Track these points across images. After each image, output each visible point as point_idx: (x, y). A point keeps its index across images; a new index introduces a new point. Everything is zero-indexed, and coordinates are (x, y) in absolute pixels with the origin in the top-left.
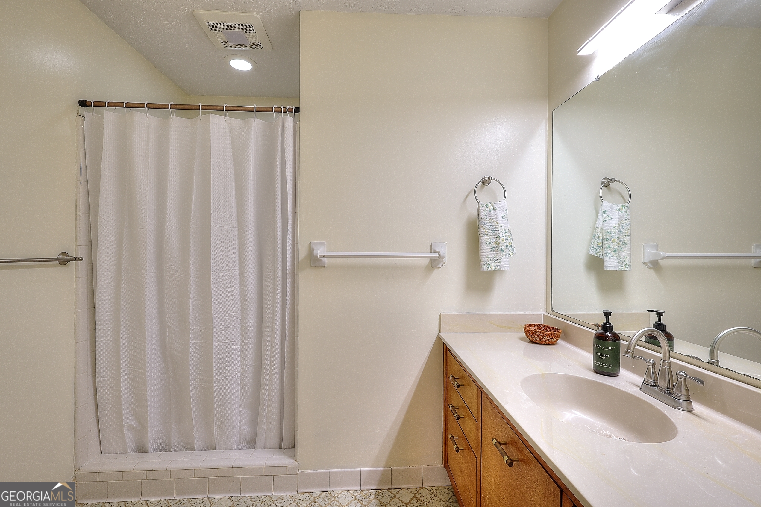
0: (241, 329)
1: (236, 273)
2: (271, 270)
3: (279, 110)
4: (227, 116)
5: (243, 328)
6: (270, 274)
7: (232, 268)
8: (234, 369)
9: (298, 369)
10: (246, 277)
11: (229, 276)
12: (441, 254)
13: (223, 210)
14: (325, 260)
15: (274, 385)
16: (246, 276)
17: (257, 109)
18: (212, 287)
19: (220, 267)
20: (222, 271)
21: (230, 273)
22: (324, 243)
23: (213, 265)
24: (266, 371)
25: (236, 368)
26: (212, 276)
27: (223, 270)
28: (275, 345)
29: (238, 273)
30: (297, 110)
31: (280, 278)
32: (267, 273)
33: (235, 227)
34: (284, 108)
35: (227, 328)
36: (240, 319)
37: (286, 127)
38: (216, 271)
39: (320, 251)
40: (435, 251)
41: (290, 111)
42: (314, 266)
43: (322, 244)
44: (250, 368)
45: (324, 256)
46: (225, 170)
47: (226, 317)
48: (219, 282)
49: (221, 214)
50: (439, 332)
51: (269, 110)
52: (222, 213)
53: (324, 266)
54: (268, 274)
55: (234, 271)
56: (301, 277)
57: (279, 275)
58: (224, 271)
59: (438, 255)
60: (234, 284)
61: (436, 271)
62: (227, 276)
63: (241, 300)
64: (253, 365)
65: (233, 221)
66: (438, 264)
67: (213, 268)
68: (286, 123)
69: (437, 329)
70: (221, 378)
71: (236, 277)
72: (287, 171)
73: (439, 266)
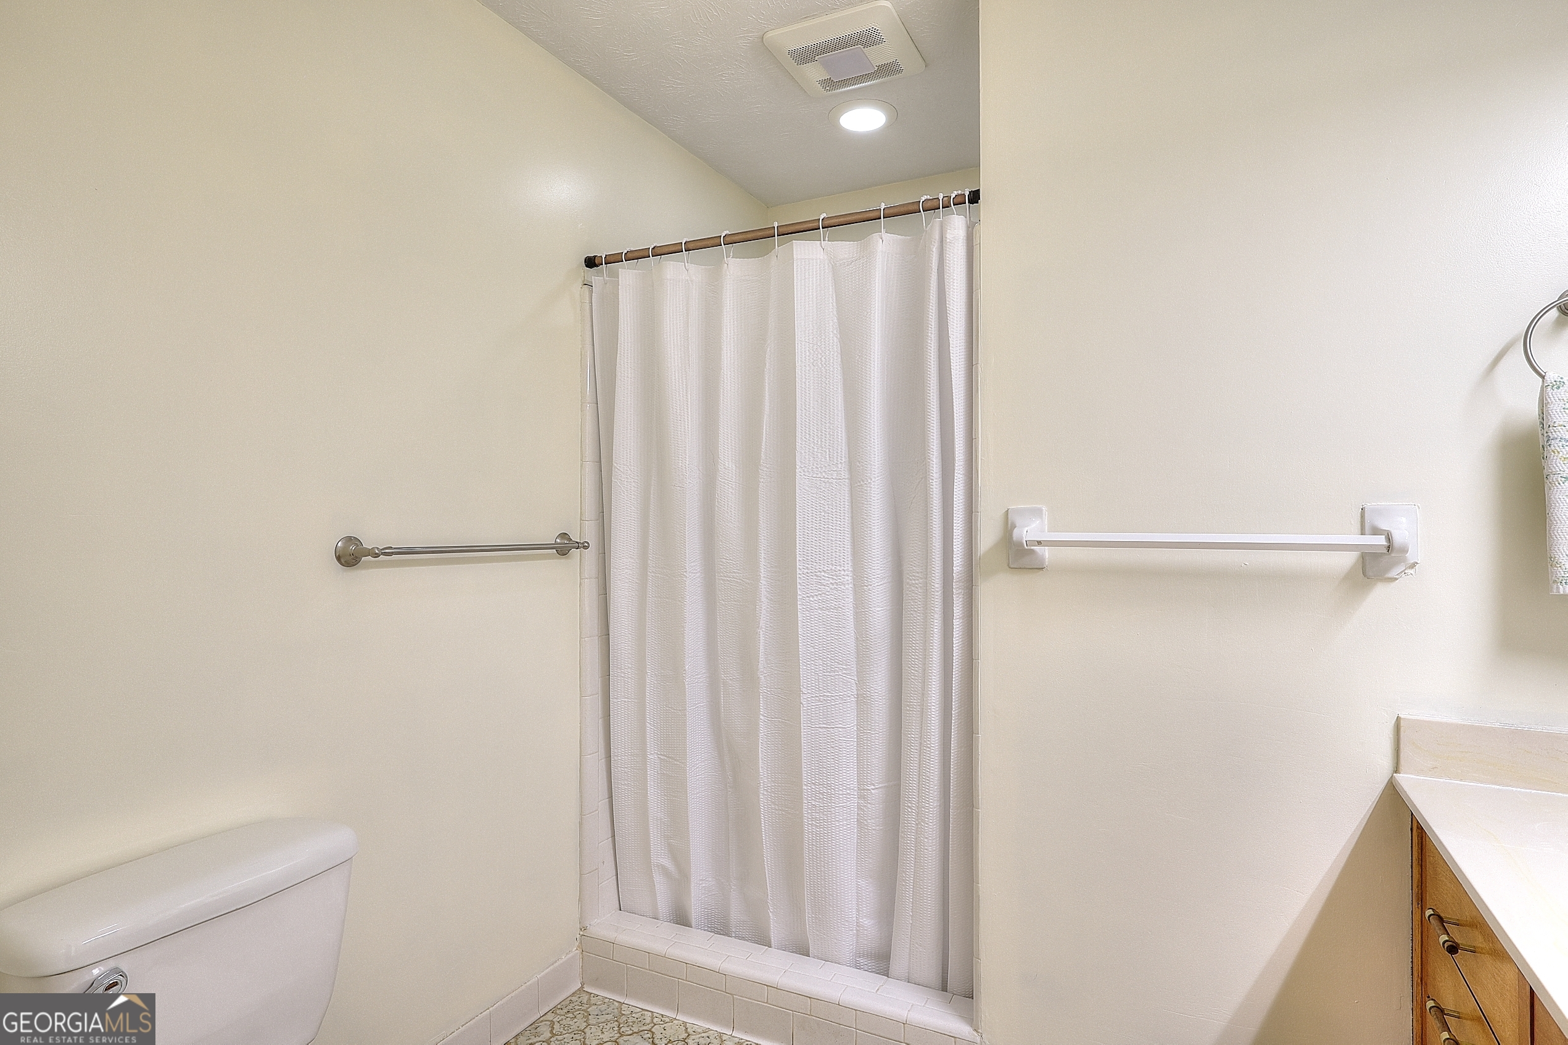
0: (857, 701)
1: (847, 578)
2: (918, 573)
3: (935, 203)
4: (827, 239)
5: (862, 701)
6: (917, 582)
7: (838, 568)
8: (845, 788)
9: (979, 812)
10: (865, 588)
11: (831, 583)
12: (1398, 538)
13: (819, 443)
14: (1045, 552)
15: (927, 838)
16: (867, 586)
17: (886, 211)
18: (799, 607)
19: (815, 564)
20: (819, 573)
21: (835, 577)
22: (1042, 510)
23: (801, 559)
24: (909, 805)
25: (848, 786)
26: (799, 583)
27: (819, 571)
28: (929, 748)
29: (850, 578)
30: (975, 197)
31: (938, 592)
32: (911, 580)
33: (844, 478)
34: (945, 199)
35: (828, 696)
36: (856, 679)
37: (948, 240)
38: (807, 573)
39: (1029, 531)
40: (1376, 531)
41: (959, 201)
42: (1015, 566)
43: (1037, 513)
44: (876, 791)
45: (1039, 543)
46: (823, 356)
47: (827, 672)
48: (813, 597)
49: (816, 450)
50: (1396, 773)
51: (910, 210)
52: (818, 449)
53: (1041, 567)
54: (914, 582)
55: (843, 573)
56: (988, 592)
57: (937, 586)
58: (823, 574)
59: (1385, 543)
60: (843, 601)
61: (1380, 592)
62: (828, 584)
63: (857, 638)
64: (883, 785)
65: (840, 466)
66: (1388, 569)
67: (801, 567)
68: (948, 231)
69: (1384, 763)
70: (817, 803)
71: (847, 586)
72: (951, 342)
73: (1393, 574)
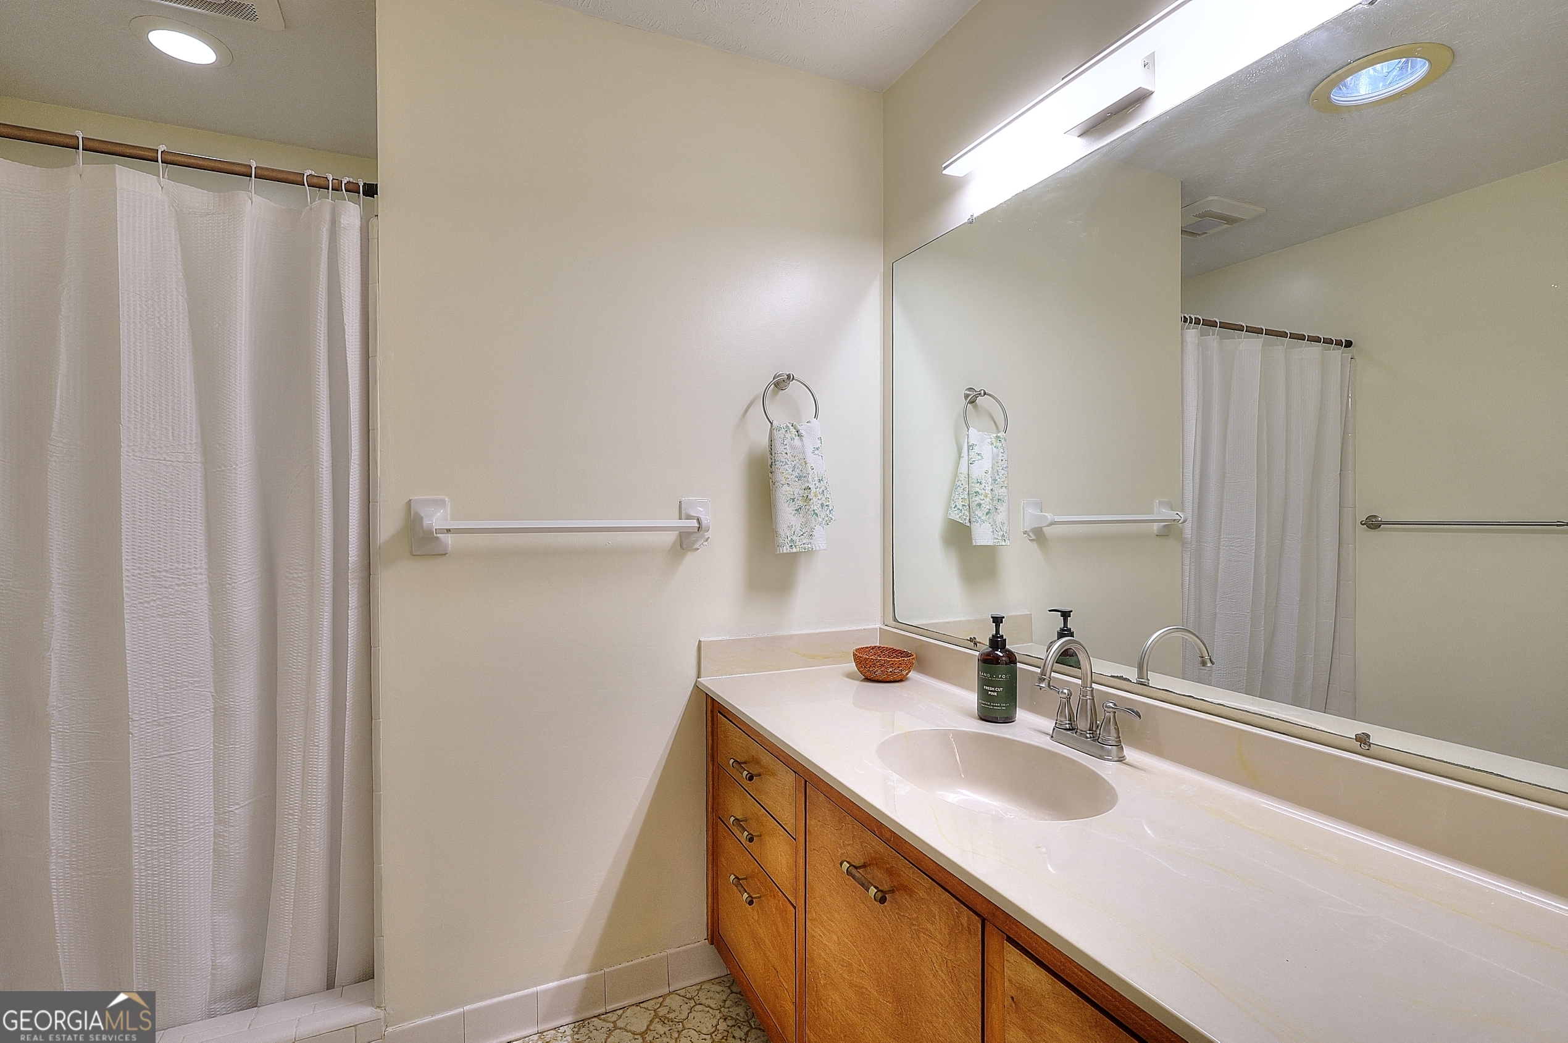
0: (214, 715)
1: (200, 577)
2: (301, 566)
3: (322, 182)
4: (166, 176)
5: (222, 716)
6: (300, 575)
7: (187, 566)
8: (197, 818)
9: (381, 794)
10: (228, 586)
11: (177, 584)
12: (704, 522)
13: (158, 418)
14: (448, 540)
15: (313, 840)
16: (230, 584)
17: (259, 171)
18: (126, 616)
19: (152, 563)
20: (157, 574)
21: (182, 577)
22: (445, 501)
23: (129, 558)
24: (290, 812)
25: (202, 815)
26: (126, 587)
27: (158, 571)
28: (317, 746)
29: (204, 576)
30: (371, 190)
31: (328, 583)
32: (291, 574)
33: (195, 462)
34: (334, 181)
35: (172, 718)
36: (213, 691)
37: (342, 226)
38: (140, 574)
39: (436, 519)
40: (689, 517)
41: (352, 189)
42: (419, 553)
43: (442, 503)
44: (240, 810)
45: (448, 531)
46: (161, 315)
47: (170, 689)
48: (148, 602)
49: (152, 426)
50: (698, 678)
51: (293, 180)
52: (155, 425)
53: (444, 553)
54: (295, 575)
55: (194, 571)
56: (387, 582)
57: (327, 577)
58: (164, 574)
59: (697, 525)
60: (194, 604)
61: (690, 558)
62: (171, 585)
63: (214, 644)
64: (250, 801)
65: (188, 447)
66: (695, 542)
67: (129, 568)
68: (343, 216)
69: (694, 674)
70: (155, 848)
71: (200, 586)
72: (346, 330)
73: (696, 546)
